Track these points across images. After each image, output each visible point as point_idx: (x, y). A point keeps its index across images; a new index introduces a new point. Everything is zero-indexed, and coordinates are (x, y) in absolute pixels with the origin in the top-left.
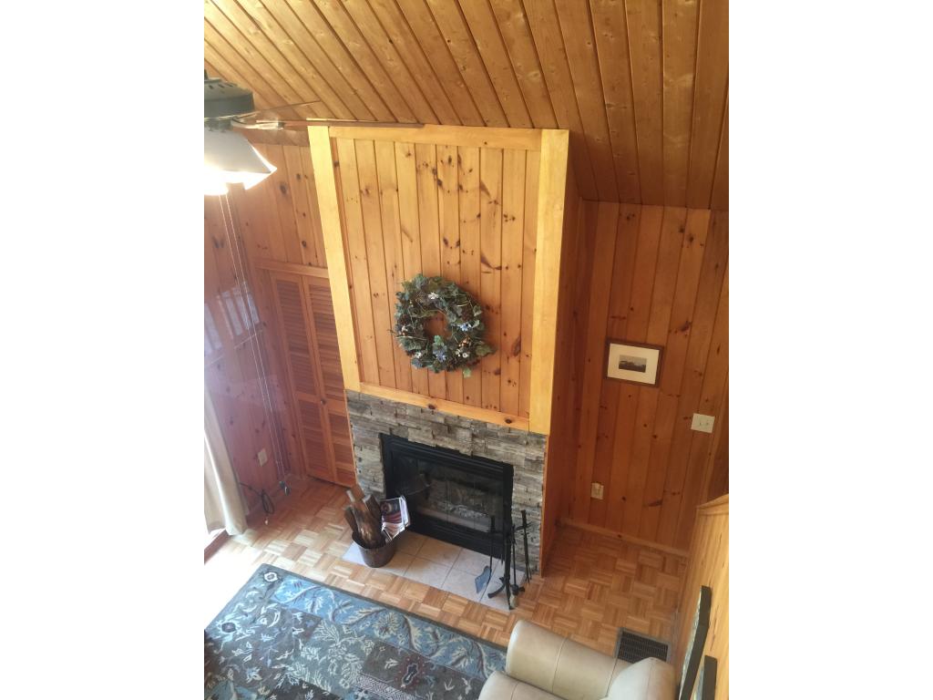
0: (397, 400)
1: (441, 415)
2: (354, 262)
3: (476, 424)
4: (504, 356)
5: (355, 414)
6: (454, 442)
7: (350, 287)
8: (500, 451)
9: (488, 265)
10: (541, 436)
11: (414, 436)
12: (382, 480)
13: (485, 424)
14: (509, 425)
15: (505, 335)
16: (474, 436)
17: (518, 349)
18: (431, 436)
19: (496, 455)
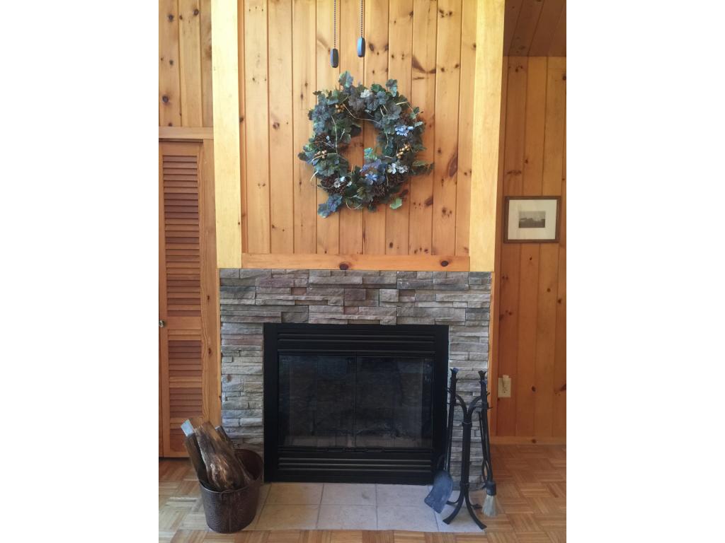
0: (295, 267)
1: (357, 274)
2: (249, 85)
3: (403, 277)
4: (439, 178)
5: (230, 302)
6: (373, 311)
7: (241, 120)
8: (433, 309)
9: (421, 69)
10: (486, 274)
11: (317, 316)
12: (261, 404)
13: (415, 273)
14: (445, 269)
15: (439, 151)
16: (401, 293)
17: (453, 167)
18: (341, 309)
19: (428, 316)
